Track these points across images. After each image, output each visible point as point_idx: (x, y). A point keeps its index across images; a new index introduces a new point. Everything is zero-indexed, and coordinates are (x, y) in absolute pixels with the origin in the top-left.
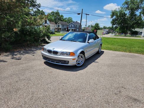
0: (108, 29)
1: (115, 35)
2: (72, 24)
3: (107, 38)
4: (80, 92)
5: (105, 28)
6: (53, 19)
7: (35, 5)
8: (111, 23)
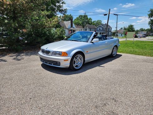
0: (146, 32)
2: (100, 27)
3: (142, 41)
5: (142, 30)
6: (81, 22)
7: (62, 10)
8: (149, 24)
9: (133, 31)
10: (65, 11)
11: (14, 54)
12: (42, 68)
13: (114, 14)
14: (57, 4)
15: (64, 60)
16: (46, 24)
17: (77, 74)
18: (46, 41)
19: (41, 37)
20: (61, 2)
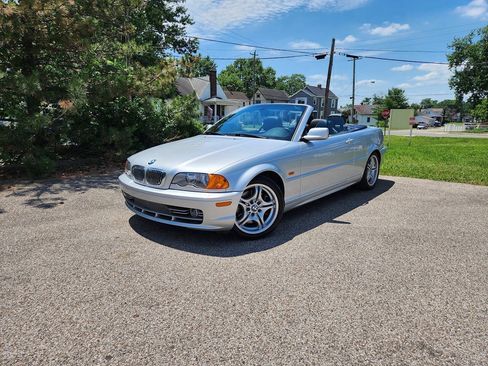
0: (441, 110)
1: (470, 130)
2: (302, 94)
3: (433, 138)
4: (195, 352)
5: (428, 104)
6: (240, 81)
7: (183, 41)
8: (452, 84)
9: (404, 107)
10: (192, 45)
11: (26, 185)
12: (133, 233)
13: (348, 56)
14: (167, 24)
15: (218, 205)
16: (138, 83)
17: (262, 254)
18: (137, 139)
19: (121, 127)
20: (179, 19)
